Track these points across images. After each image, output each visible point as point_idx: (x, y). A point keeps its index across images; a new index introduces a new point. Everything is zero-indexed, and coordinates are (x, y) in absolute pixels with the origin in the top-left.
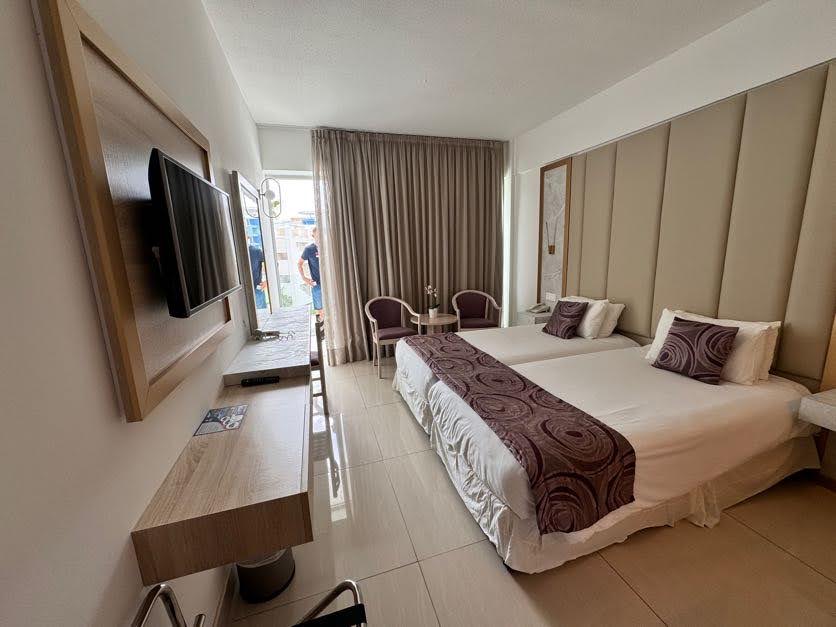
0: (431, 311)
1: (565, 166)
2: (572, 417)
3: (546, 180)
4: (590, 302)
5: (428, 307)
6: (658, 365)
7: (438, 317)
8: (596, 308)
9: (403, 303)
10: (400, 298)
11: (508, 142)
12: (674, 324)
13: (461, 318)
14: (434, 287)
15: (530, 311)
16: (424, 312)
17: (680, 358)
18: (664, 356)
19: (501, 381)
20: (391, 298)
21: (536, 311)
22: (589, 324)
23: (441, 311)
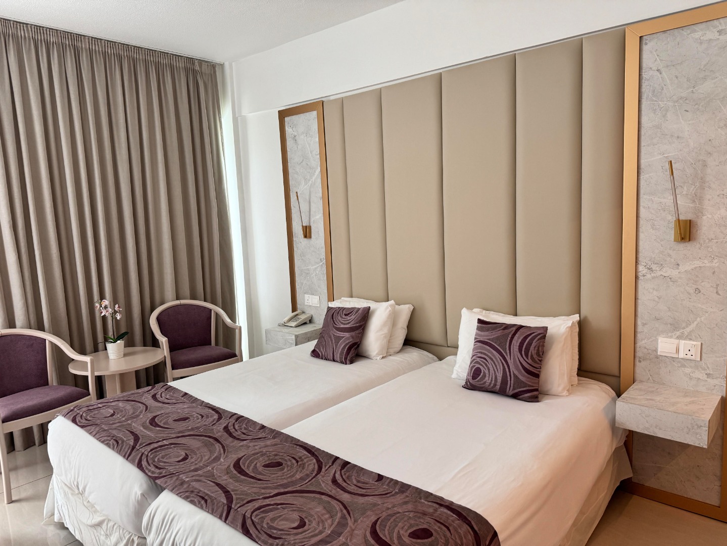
0: (110, 346)
1: (315, 113)
2: (406, 503)
3: (288, 130)
4: (372, 305)
5: (106, 340)
6: (470, 386)
7: (125, 355)
8: (381, 313)
9: (49, 338)
10: (41, 328)
11: (222, 66)
12: (478, 329)
13: (171, 351)
14: (115, 301)
15: (284, 325)
16: (97, 348)
17: (493, 373)
18: (476, 373)
19: (279, 464)
20: (20, 330)
21: (293, 324)
22: (374, 339)
23: (130, 344)
